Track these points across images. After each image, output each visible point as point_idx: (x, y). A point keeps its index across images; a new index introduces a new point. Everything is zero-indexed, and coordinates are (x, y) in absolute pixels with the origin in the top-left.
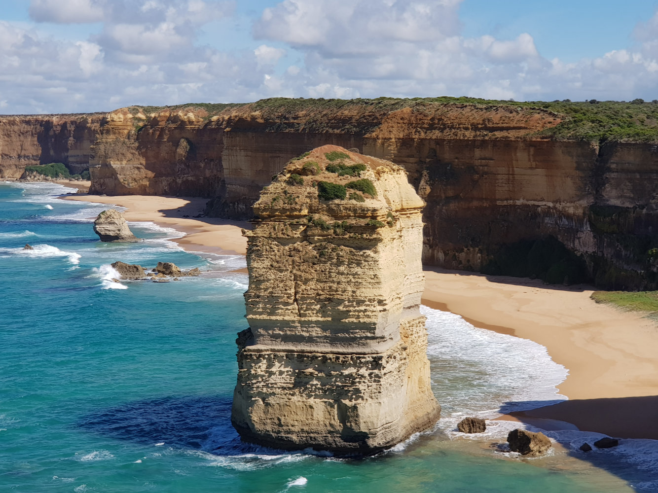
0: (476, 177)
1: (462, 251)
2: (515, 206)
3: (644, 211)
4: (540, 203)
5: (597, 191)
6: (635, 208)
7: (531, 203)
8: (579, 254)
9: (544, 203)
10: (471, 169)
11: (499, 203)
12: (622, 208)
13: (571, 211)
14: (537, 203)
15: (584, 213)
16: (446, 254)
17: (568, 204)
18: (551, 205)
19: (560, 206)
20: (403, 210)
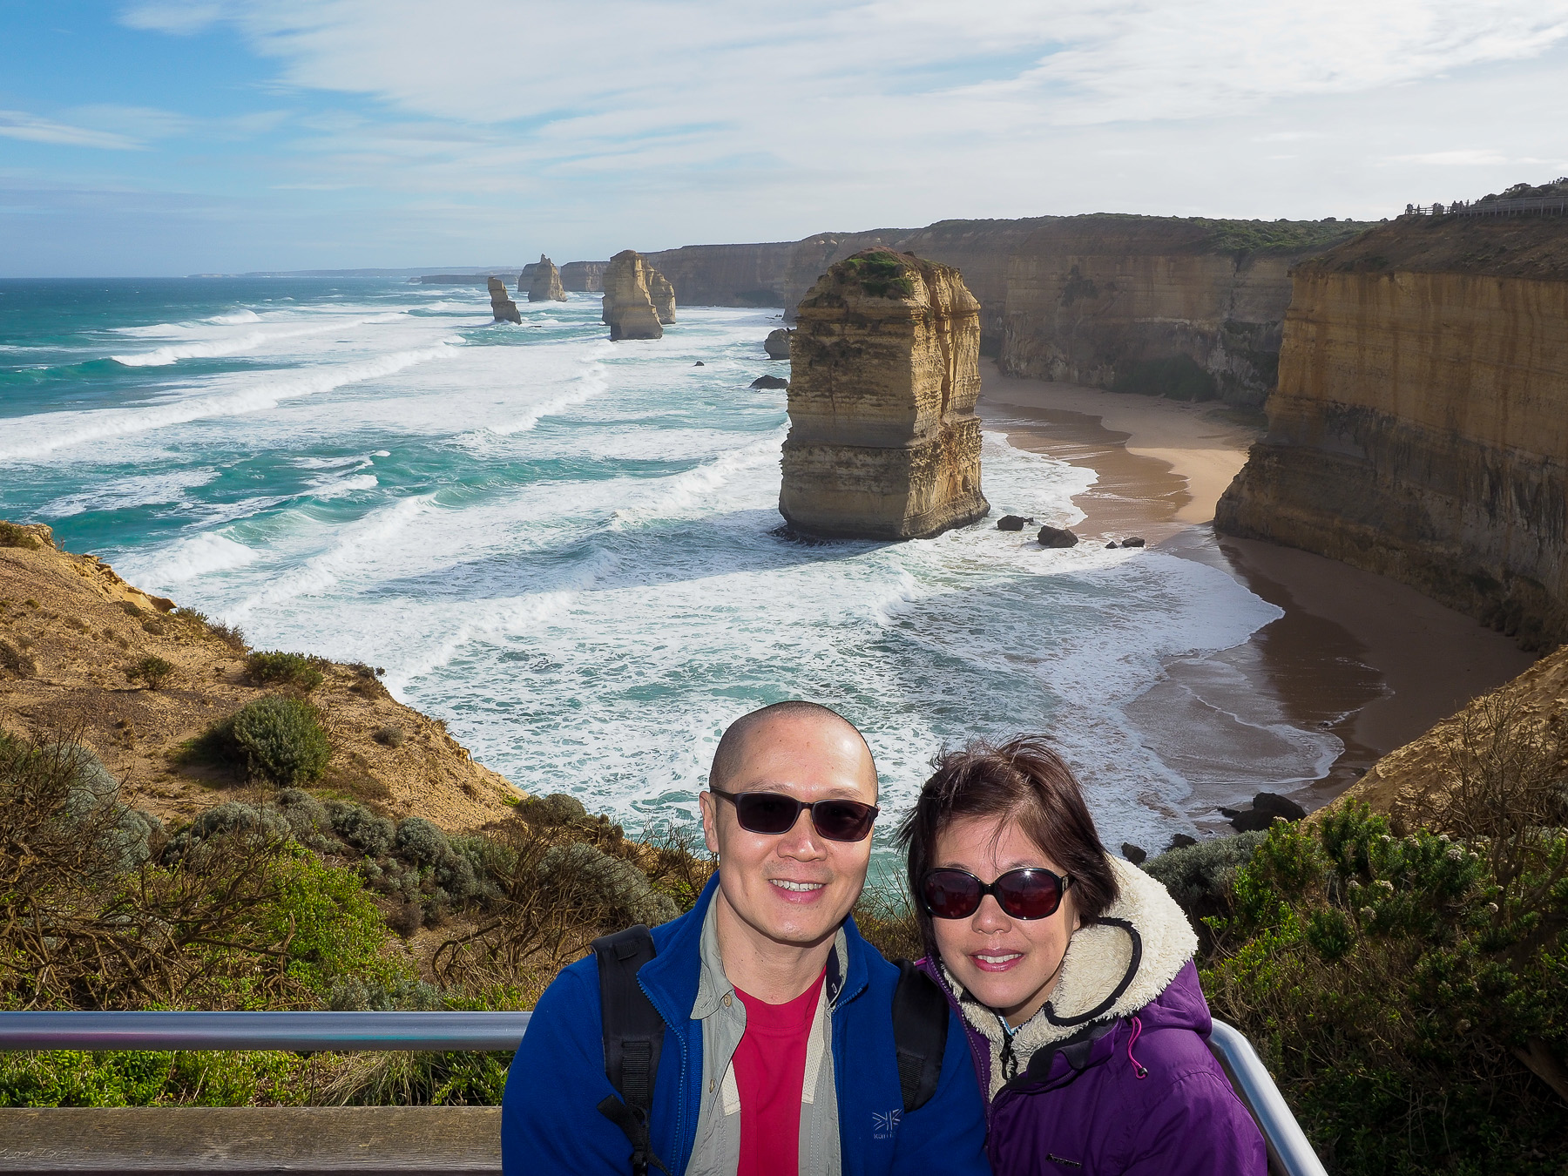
0: (1115, 293)
1: (1096, 368)
2: (1152, 323)
3: (1277, 328)
4: (1178, 321)
5: (1232, 307)
6: (1267, 325)
7: (1170, 320)
8: (1210, 372)
9: (1181, 320)
10: (1111, 286)
11: (1136, 320)
12: (1254, 324)
13: (1206, 328)
14: (1174, 320)
15: (1218, 330)
16: (1080, 372)
17: (1204, 321)
18: (1188, 322)
19: (1196, 324)
20: (955, 314)
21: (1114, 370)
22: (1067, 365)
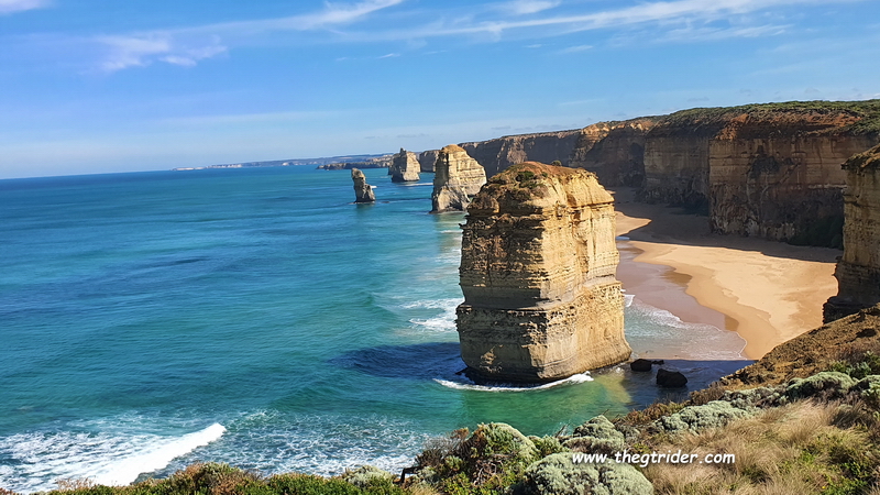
0: (792, 166)
1: (780, 225)
11: (810, 187)
16: (768, 229)
20: (592, 205)
21: (795, 226)
22: (758, 224)
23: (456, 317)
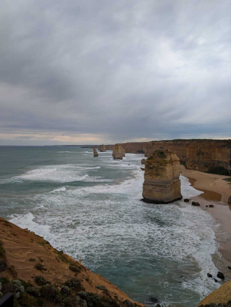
1: (204, 168)
2: (215, 160)
7: (219, 160)
8: (227, 170)
11: (212, 159)
13: (226, 161)
15: (229, 162)
16: (201, 169)
18: (222, 160)
19: (224, 161)
20: (175, 161)
21: (208, 168)
22: (199, 167)
23: (143, 186)
